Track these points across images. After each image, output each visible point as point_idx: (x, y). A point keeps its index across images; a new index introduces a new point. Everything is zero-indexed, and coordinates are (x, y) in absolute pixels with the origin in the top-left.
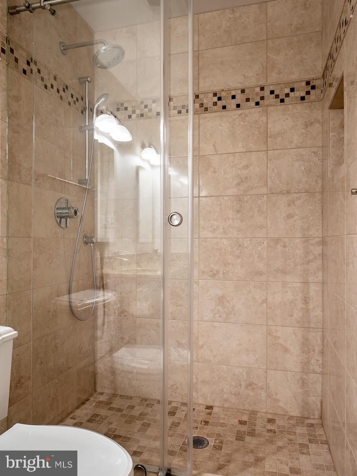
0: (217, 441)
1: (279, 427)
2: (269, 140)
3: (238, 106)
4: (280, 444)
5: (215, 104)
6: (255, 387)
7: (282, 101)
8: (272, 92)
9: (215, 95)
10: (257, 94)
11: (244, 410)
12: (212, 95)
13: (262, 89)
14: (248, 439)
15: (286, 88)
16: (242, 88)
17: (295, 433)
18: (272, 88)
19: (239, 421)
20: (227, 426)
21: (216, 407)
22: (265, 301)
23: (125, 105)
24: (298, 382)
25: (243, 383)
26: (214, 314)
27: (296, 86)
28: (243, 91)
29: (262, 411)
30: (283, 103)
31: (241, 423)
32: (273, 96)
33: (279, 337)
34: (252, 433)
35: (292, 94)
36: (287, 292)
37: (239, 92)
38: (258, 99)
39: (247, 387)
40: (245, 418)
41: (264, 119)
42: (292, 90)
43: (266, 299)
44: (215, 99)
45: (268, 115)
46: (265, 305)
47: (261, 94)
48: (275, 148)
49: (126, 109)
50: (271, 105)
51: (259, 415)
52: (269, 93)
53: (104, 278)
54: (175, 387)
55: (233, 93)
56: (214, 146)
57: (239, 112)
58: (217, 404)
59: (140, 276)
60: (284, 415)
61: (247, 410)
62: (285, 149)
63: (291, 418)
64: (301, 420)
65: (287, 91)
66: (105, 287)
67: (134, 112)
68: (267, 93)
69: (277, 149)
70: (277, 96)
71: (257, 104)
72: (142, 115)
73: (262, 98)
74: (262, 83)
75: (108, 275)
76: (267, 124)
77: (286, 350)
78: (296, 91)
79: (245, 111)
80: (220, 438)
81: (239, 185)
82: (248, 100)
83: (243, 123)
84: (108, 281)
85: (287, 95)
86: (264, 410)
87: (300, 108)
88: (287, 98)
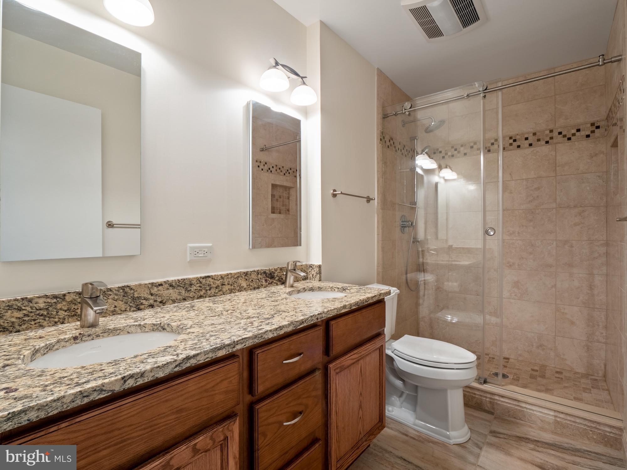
0: (515, 377)
1: (565, 377)
2: (557, 168)
3: (531, 145)
4: (566, 385)
5: (511, 144)
6: (545, 347)
7: (569, 139)
8: (560, 133)
9: (511, 138)
10: (547, 135)
11: (536, 363)
12: (508, 138)
13: (551, 131)
14: (539, 379)
15: (572, 129)
16: (534, 132)
17: (580, 382)
18: (559, 130)
19: (532, 369)
20: (522, 370)
21: (511, 359)
22: (555, 286)
23: (440, 150)
24: (584, 347)
25: (534, 344)
26: (510, 294)
27: (581, 128)
28: (534, 134)
29: (550, 365)
30: (570, 141)
31: (533, 370)
32: (561, 136)
33: (566, 314)
34: (543, 377)
35: (578, 134)
36: (573, 280)
37: (532, 134)
38: (548, 139)
39: (538, 347)
40: (536, 368)
41: (553, 153)
42: (578, 130)
43: (555, 285)
44: (511, 141)
45: (557, 150)
46: (554, 289)
47: (551, 135)
48: (563, 174)
49: (440, 152)
50: (559, 143)
51: (548, 368)
52: (557, 134)
53: (425, 265)
54: (478, 342)
55: (526, 136)
56: (510, 174)
57: (531, 149)
58: (512, 357)
59: (452, 265)
60: (570, 371)
61: (538, 364)
62: (571, 175)
63: (576, 373)
64: (586, 376)
65: (574, 131)
66: (425, 271)
67: (446, 154)
68: (555, 134)
69: (565, 175)
70: (565, 136)
71: (547, 142)
72: (453, 156)
73: (551, 138)
74: (551, 127)
75: (427, 263)
76: (556, 157)
77: (572, 323)
78: (582, 131)
79: (536, 148)
80: (517, 375)
81: (531, 202)
82: (539, 140)
83: (535, 157)
84: (427, 267)
85: (574, 135)
86: (553, 365)
87: (586, 143)
88: (573, 137)
